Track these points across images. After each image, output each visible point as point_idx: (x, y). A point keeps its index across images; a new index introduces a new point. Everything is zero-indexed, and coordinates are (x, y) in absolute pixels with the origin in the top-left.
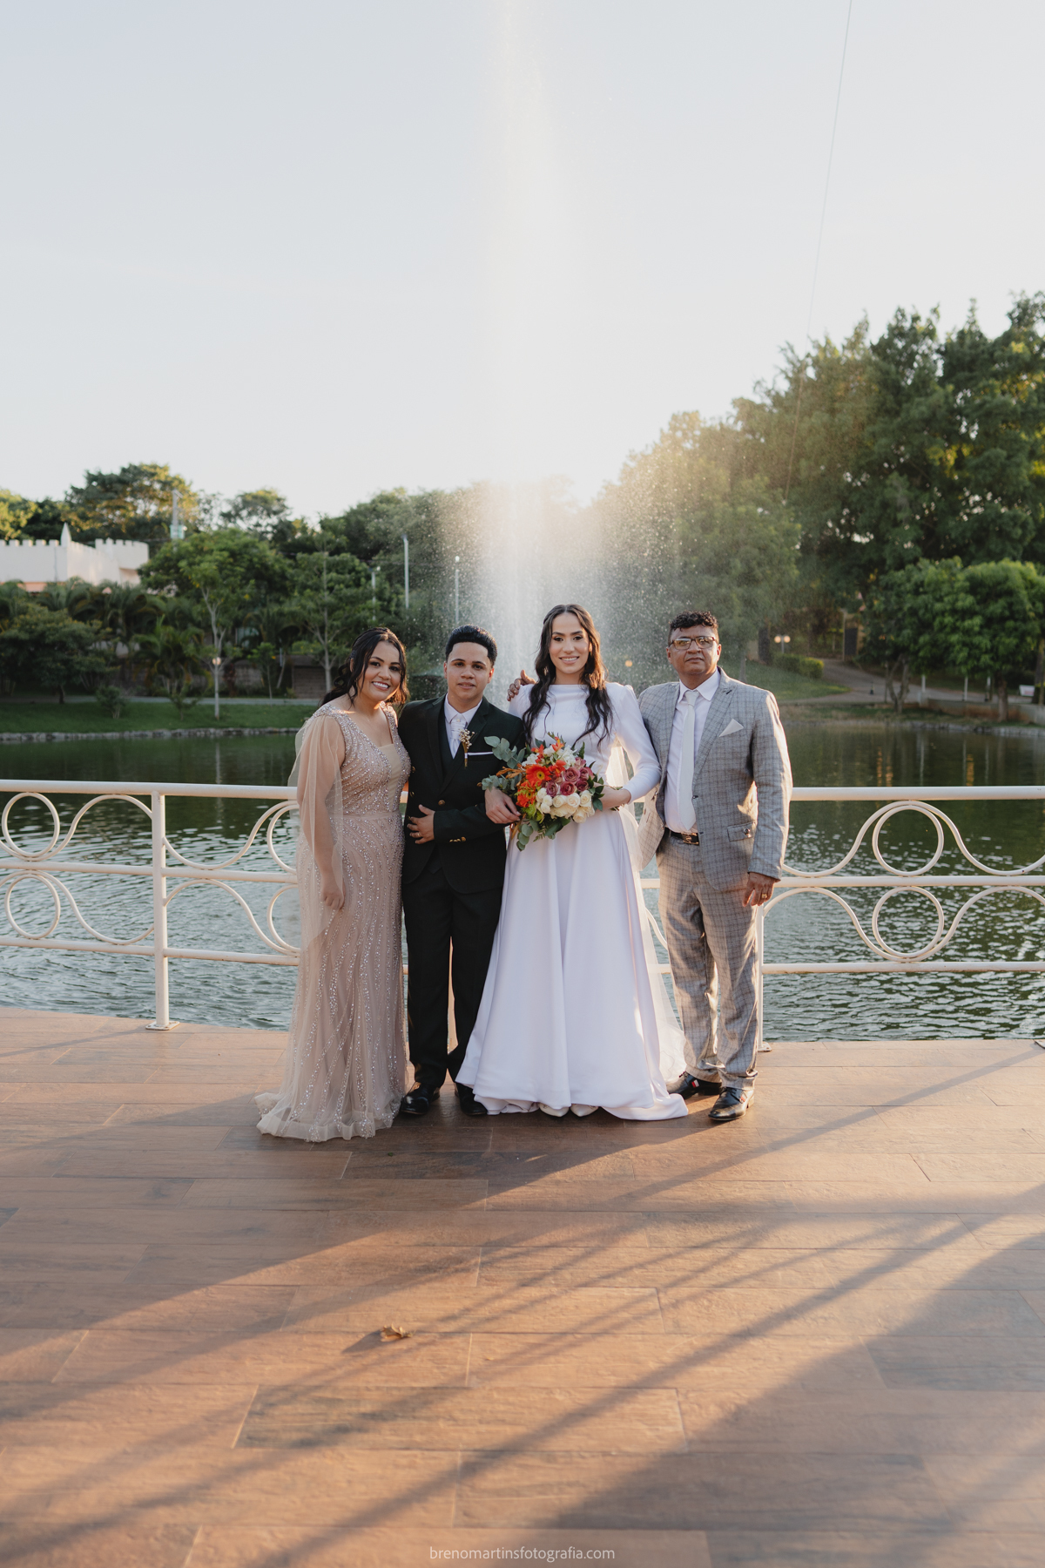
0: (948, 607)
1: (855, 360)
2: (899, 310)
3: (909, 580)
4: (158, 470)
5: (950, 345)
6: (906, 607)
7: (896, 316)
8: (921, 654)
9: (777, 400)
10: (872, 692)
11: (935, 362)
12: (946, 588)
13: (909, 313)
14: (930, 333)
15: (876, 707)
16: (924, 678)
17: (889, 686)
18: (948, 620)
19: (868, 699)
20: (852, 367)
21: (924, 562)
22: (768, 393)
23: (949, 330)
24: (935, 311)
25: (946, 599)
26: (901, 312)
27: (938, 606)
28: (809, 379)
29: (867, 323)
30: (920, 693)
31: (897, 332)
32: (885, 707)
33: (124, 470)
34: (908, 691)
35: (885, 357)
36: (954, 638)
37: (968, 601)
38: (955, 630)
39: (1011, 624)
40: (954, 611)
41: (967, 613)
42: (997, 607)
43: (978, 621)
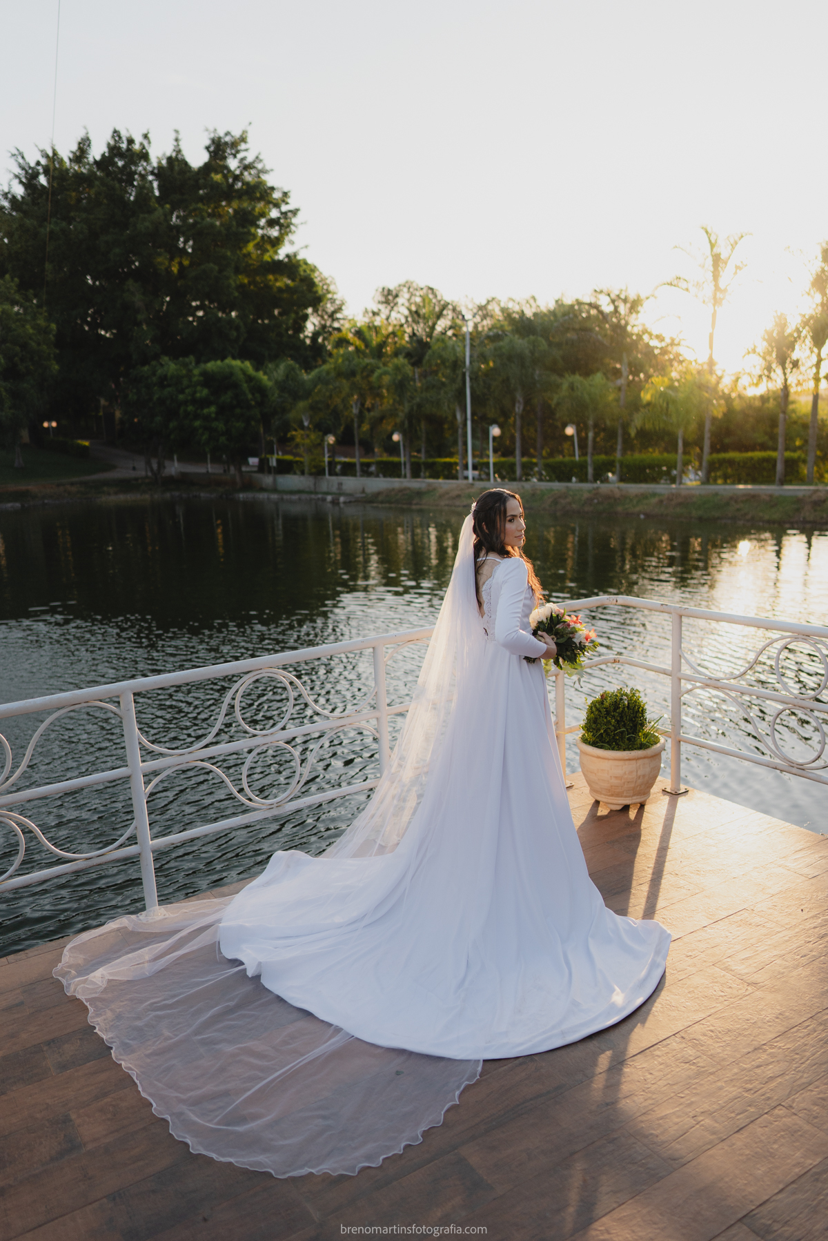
0: (189, 398)
1: (82, 173)
2: (115, 131)
3: (154, 374)
5: (160, 167)
6: (156, 397)
7: (113, 137)
8: (172, 437)
10: (134, 469)
11: (151, 182)
12: (185, 382)
13: (124, 134)
14: (145, 156)
15: (140, 481)
16: (175, 457)
17: (148, 463)
18: (190, 408)
19: (132, 474)
20: (79, 177)
21: (165, 359)
22: (5, 196)
23: (160, 155)
24: (146, 136)
25: (187, 391)
26: (116, 133)
27: (181, 397)
28: (42, 186)
29: (88, 139)
30: (174, 468)
31: (114, 150)
32: (147, 481)
34: (164, 467)
35: (108, 174)
36: (197, 423)
37: (204, 392)
38: (197, 417)
39: (238, 411)
40: (194, 401)
41: (205, 403)
42: (227, 397)
43: (213, 409)
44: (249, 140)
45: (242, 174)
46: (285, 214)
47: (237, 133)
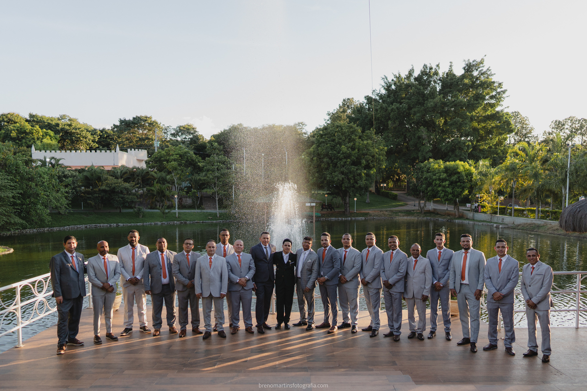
0: (437, 178)
1: (409, 83)
2: (425, 65)
3: (425, 167)
4: (148, 119)
5: (443, 77)
6: (424, 177)
7: (424, 67)
8: (429, 194)
9: (381, 97)
10: (414, 205)
12: (437, 171)
13: (428, 66)
14: (436, 73)
15: (415, 211)
16: (431, 201)
17: (419, 204)
18: (437, 182)
19: (413, 208)
20: (409, 86)
21: (431, 160)
22: (378, 95)
23: (443, 72)
24: (438, 66)
25: (437, 175)
26: (425, 66)
27: (434, 177)
28: (392, 89)
29: (413, 69)
30: (431, 206)
31: (424, 73)
32: (418, 211)
33: (134, 118)
34: (426, 206)
35: (419, 82)
36: (439, 189)
37: (444, 176)
38: (440, 186)
39: (459, 184)
40: (439, 179)
41: (444, 180)
42: (454, 178)
43: (447, 183)
44: (484, 63)
45: (480, 77)
46: (499, 93)
47: (479, 60)
